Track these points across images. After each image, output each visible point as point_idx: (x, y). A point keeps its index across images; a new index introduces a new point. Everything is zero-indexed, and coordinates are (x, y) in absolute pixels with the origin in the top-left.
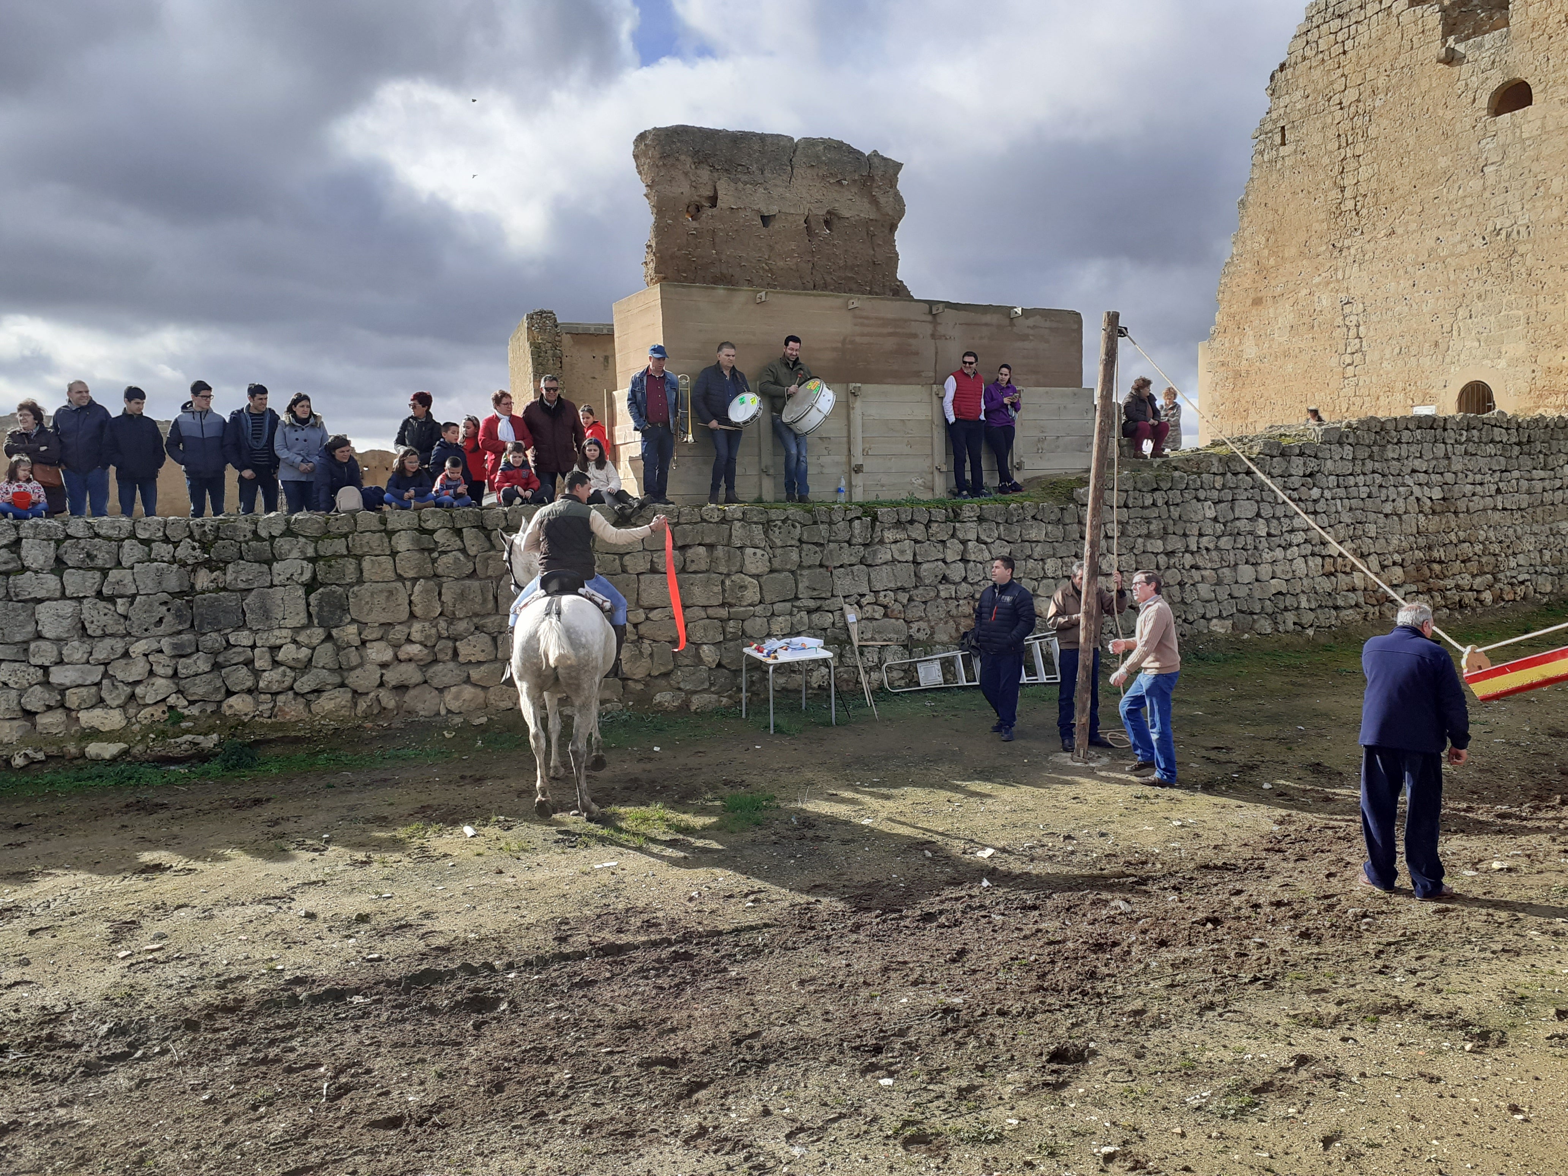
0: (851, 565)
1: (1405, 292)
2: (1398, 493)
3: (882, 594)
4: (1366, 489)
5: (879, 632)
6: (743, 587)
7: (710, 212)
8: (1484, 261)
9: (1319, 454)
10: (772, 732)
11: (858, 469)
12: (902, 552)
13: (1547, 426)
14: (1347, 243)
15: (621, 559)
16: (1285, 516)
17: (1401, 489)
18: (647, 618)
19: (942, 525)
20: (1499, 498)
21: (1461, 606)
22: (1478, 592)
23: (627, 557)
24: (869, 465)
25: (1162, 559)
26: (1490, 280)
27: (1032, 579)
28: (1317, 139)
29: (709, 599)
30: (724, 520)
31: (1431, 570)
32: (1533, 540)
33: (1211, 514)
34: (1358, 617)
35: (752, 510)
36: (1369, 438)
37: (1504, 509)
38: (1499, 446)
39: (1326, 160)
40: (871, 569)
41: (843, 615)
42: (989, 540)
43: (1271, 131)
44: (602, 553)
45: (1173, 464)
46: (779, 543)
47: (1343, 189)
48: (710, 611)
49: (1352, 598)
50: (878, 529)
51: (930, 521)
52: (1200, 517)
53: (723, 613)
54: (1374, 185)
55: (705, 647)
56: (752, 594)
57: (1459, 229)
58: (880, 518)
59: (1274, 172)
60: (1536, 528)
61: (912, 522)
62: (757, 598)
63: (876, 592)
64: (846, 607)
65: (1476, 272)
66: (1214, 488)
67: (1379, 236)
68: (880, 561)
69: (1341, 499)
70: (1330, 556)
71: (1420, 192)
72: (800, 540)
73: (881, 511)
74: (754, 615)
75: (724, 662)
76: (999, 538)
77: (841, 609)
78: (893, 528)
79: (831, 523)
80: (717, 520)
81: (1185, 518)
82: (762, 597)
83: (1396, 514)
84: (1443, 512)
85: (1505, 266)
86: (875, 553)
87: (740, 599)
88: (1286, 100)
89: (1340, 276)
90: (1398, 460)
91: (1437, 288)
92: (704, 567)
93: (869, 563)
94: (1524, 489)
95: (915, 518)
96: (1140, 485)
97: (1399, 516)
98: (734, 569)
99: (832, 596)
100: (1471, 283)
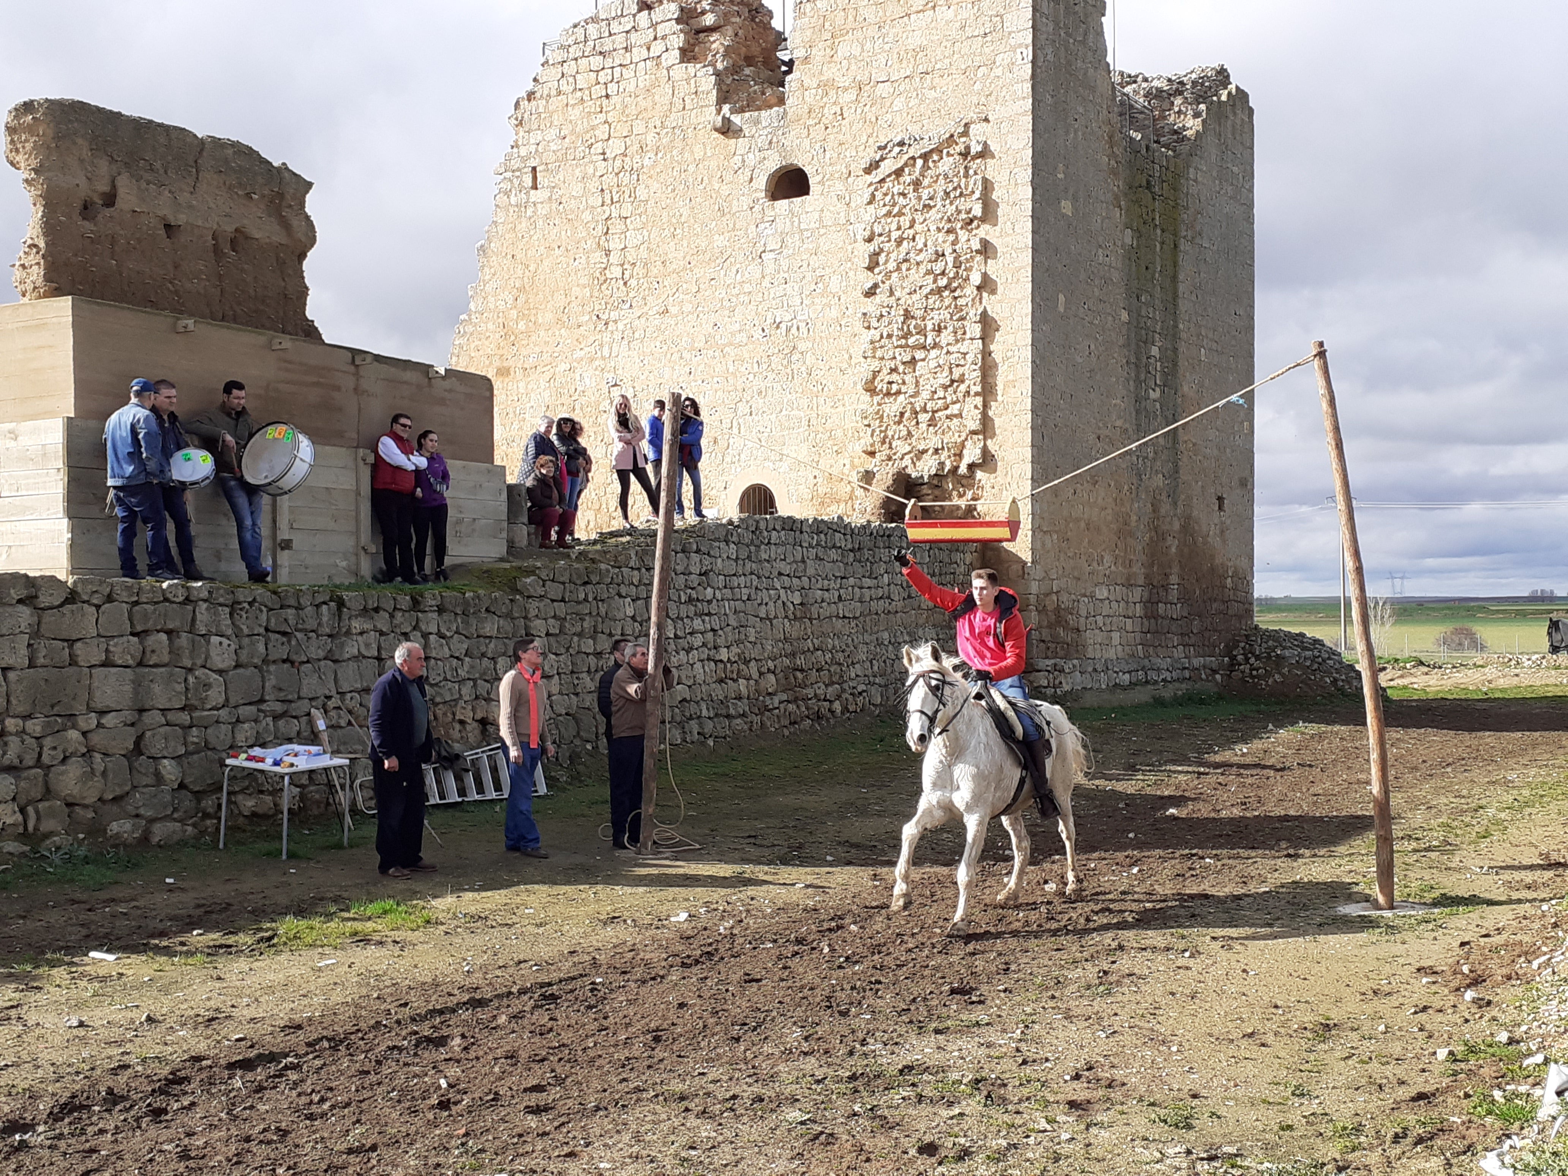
0: (319, 660)
1: (681, 380)
2: (770, 596)
3: (349, 696)
4: (744, 591)
5: (345, 743)
6: (207, 686)
7: (108, 212)
8: (764, 355)
9: (712, 553)
10: (284, 857)
11: (286, 545)
12: (367, 645)
13: (871, 534)
14: (614, 315)
15: (71, 647)
16: (688, 617)
17: (772, 592)
18: (99, 725)
19: (407, 614)
20: (840, 605)
21: (818, 717)
22: (830, 701)
23: (79, 645)
24: (297, 540)
25: (592, 660)
26: (771, 376)
27: (485, 681)
28: (577, 189)
29: (170, 700)
30: (187, 600)
31: (795, 678)
32: (865, 650)
33: (630, 612)
34: (746, 727)
35: (218, 589)
36: (748, 537)
37: (844, 617)
38: (840, 551)
39: (587, 216)
40: (338, 665)
41: (311, 723)
42: (448, 634)
43: (519, 170)
44: (48, 638)
45: (590, 556)
46: (246, 631)
47: (608, 253)
48: (171, 716)
49: (743, 706)
50: (345, 617)
51: (395, 608)
52: (623, 616)
53: (184, 718)
54: (645, 255)
55: (165, 761)
56: (216, 696)
57: (738, 317)
58: (348, 604)
59: (523, 219)
60: (867, 638)
61: (377, 610)
62: (221, 700)
63: (342, 694)
64: (313, 710)
65: (756, 365)
66: (633, 584)
67: (650, 313)
68: (347, 656)
69: (728, 600)
70: (721, 661)
71: (696, 270)
72: (267, 630)
73: (346, 595)
74: (217, 722)
75: (186, 781)
76: (457, 632)
77: (309, 714)
78: (360, 615)
79: (299, 608)
80: (181, 599)
81: (610, 615)
82: (227, 700)
83: (769, 619)
84: (802, 618)
85: (785, 362)
86: (342, 645)
87: (203, 701)
88: (538, 136)
89: (606, 352)
90: (768, 561)
91: (715, 380)
92: (166, 658)
93: (336, 657)
94: (857, 596)
95: (381, 605)
96: (575, 576)
97: (770, 620)
98: (199, 662)
99: (299, 698)
100: (751, 377)
